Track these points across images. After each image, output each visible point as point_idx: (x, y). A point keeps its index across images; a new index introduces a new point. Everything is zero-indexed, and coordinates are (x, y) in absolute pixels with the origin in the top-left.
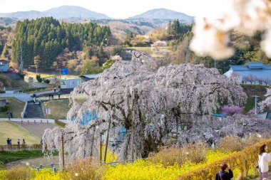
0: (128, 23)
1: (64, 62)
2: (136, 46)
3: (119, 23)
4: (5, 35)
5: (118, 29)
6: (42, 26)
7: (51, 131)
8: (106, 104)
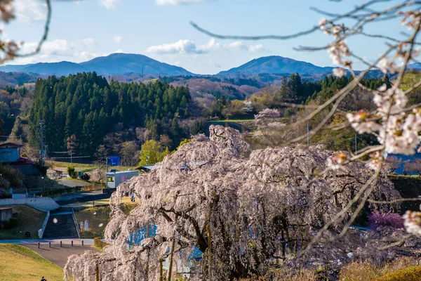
0: (219, 80)
1: (115, 146)
2: (231, 118)
3: (204, 81)
4: (16, 101)
5: (203, 91)
6: (79, 86)
7: (78, 259)
8: (168, 211)
